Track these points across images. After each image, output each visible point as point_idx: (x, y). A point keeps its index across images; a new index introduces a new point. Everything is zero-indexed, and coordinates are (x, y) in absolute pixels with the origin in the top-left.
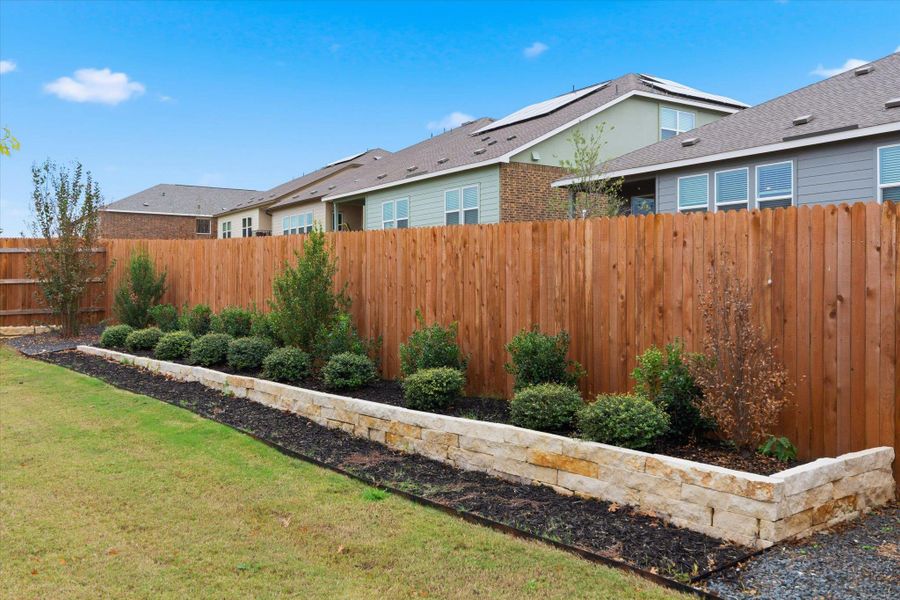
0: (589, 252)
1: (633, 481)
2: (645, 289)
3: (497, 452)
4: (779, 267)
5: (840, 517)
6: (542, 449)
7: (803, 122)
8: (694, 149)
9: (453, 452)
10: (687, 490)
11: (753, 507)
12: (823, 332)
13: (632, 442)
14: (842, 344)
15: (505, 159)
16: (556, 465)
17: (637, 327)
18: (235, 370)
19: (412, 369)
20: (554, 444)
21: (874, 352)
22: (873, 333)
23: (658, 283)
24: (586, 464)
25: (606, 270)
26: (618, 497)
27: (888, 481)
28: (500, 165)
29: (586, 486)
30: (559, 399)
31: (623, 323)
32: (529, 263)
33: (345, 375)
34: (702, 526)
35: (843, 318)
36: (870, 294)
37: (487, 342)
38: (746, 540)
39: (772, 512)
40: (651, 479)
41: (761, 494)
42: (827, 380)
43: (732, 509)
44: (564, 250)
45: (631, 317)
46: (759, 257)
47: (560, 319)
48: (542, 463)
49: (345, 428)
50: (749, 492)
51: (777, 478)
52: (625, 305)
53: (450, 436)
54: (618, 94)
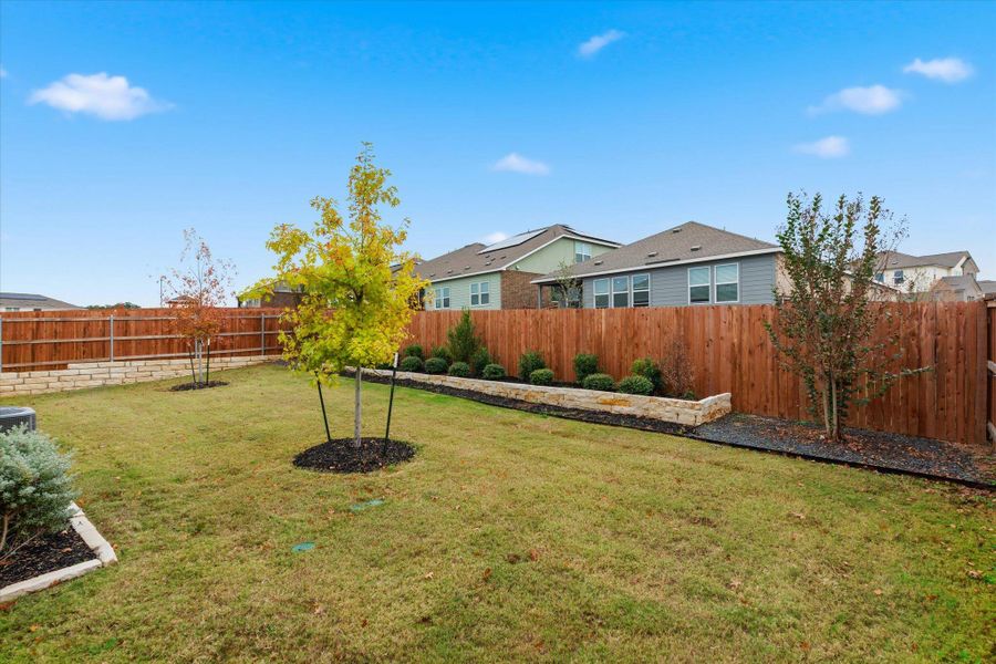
0: (603, 321)
1: (646, 407)
2: (629, 336)
3: (583, 400)
4: (687, 328)
5: (718, 416)
6: (604, 397)
7: (653, 256)
8: (601, 267)
9: (561, 401)
10: (668, 408)
11: (694, 412)
12: (704, 352)
13: (643, 393)
14: (711, 357)
15: (504, 268)
16: (611, 403)
17: (626, 351)
18: (430, 373)
19: (533, 370)
20: (609, 396)
21: (723, 359)
22: (723, 352)
23: (635, 334)
24: (625, 402)
25: (611, 329)
26: (639, 413)
27: (729, 405)
28: (500, 272)
29: (626, 410)
30: (604, 379)
31: (620, 350)
32: (574, 325)
33: (495, 373)
34: (674, 420)
35: (711, 347)
36: (722, 338)
37: (554, 358)
38: (691, 424)
39: (701, 413)
40: (652, 405)
41: (697, 407)
42: (705, 370)
43: (686, 413)
44: (592, 320)
45: (623, 348)
46: (679, 325)
47: (590, 348)
48: (605, 403)
49: (502, 395)
50: (692, 407)
51: (701, 402)
52: (620, 343)
53: (559, 395)
54: (555, 236)
